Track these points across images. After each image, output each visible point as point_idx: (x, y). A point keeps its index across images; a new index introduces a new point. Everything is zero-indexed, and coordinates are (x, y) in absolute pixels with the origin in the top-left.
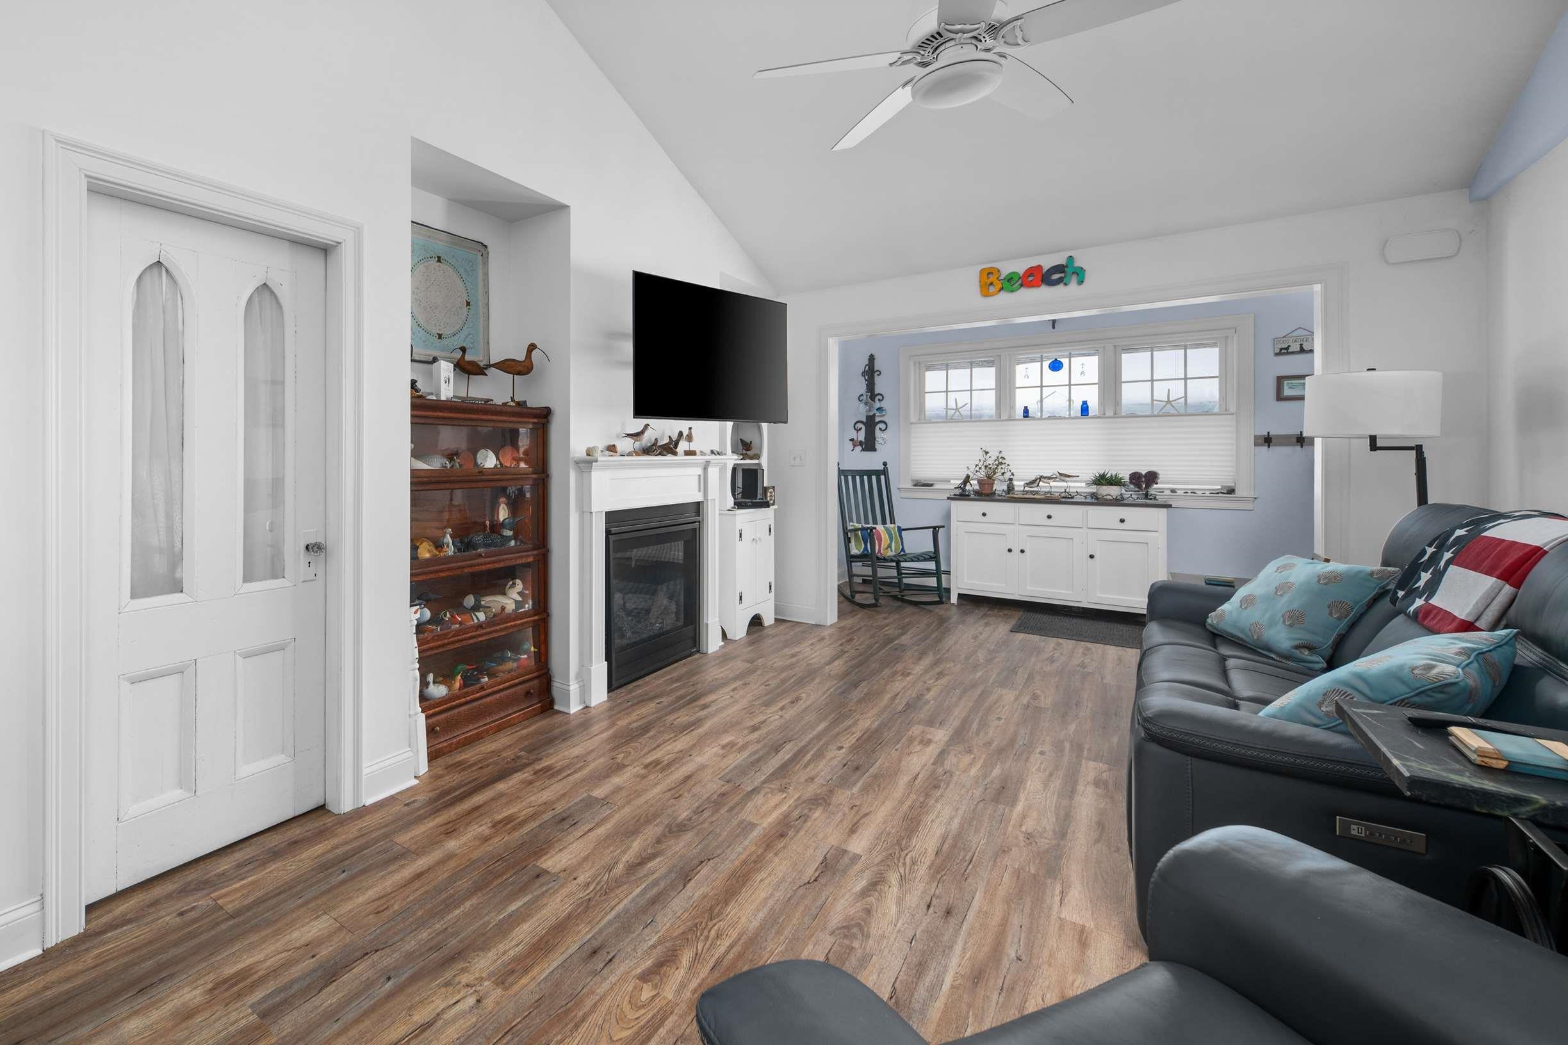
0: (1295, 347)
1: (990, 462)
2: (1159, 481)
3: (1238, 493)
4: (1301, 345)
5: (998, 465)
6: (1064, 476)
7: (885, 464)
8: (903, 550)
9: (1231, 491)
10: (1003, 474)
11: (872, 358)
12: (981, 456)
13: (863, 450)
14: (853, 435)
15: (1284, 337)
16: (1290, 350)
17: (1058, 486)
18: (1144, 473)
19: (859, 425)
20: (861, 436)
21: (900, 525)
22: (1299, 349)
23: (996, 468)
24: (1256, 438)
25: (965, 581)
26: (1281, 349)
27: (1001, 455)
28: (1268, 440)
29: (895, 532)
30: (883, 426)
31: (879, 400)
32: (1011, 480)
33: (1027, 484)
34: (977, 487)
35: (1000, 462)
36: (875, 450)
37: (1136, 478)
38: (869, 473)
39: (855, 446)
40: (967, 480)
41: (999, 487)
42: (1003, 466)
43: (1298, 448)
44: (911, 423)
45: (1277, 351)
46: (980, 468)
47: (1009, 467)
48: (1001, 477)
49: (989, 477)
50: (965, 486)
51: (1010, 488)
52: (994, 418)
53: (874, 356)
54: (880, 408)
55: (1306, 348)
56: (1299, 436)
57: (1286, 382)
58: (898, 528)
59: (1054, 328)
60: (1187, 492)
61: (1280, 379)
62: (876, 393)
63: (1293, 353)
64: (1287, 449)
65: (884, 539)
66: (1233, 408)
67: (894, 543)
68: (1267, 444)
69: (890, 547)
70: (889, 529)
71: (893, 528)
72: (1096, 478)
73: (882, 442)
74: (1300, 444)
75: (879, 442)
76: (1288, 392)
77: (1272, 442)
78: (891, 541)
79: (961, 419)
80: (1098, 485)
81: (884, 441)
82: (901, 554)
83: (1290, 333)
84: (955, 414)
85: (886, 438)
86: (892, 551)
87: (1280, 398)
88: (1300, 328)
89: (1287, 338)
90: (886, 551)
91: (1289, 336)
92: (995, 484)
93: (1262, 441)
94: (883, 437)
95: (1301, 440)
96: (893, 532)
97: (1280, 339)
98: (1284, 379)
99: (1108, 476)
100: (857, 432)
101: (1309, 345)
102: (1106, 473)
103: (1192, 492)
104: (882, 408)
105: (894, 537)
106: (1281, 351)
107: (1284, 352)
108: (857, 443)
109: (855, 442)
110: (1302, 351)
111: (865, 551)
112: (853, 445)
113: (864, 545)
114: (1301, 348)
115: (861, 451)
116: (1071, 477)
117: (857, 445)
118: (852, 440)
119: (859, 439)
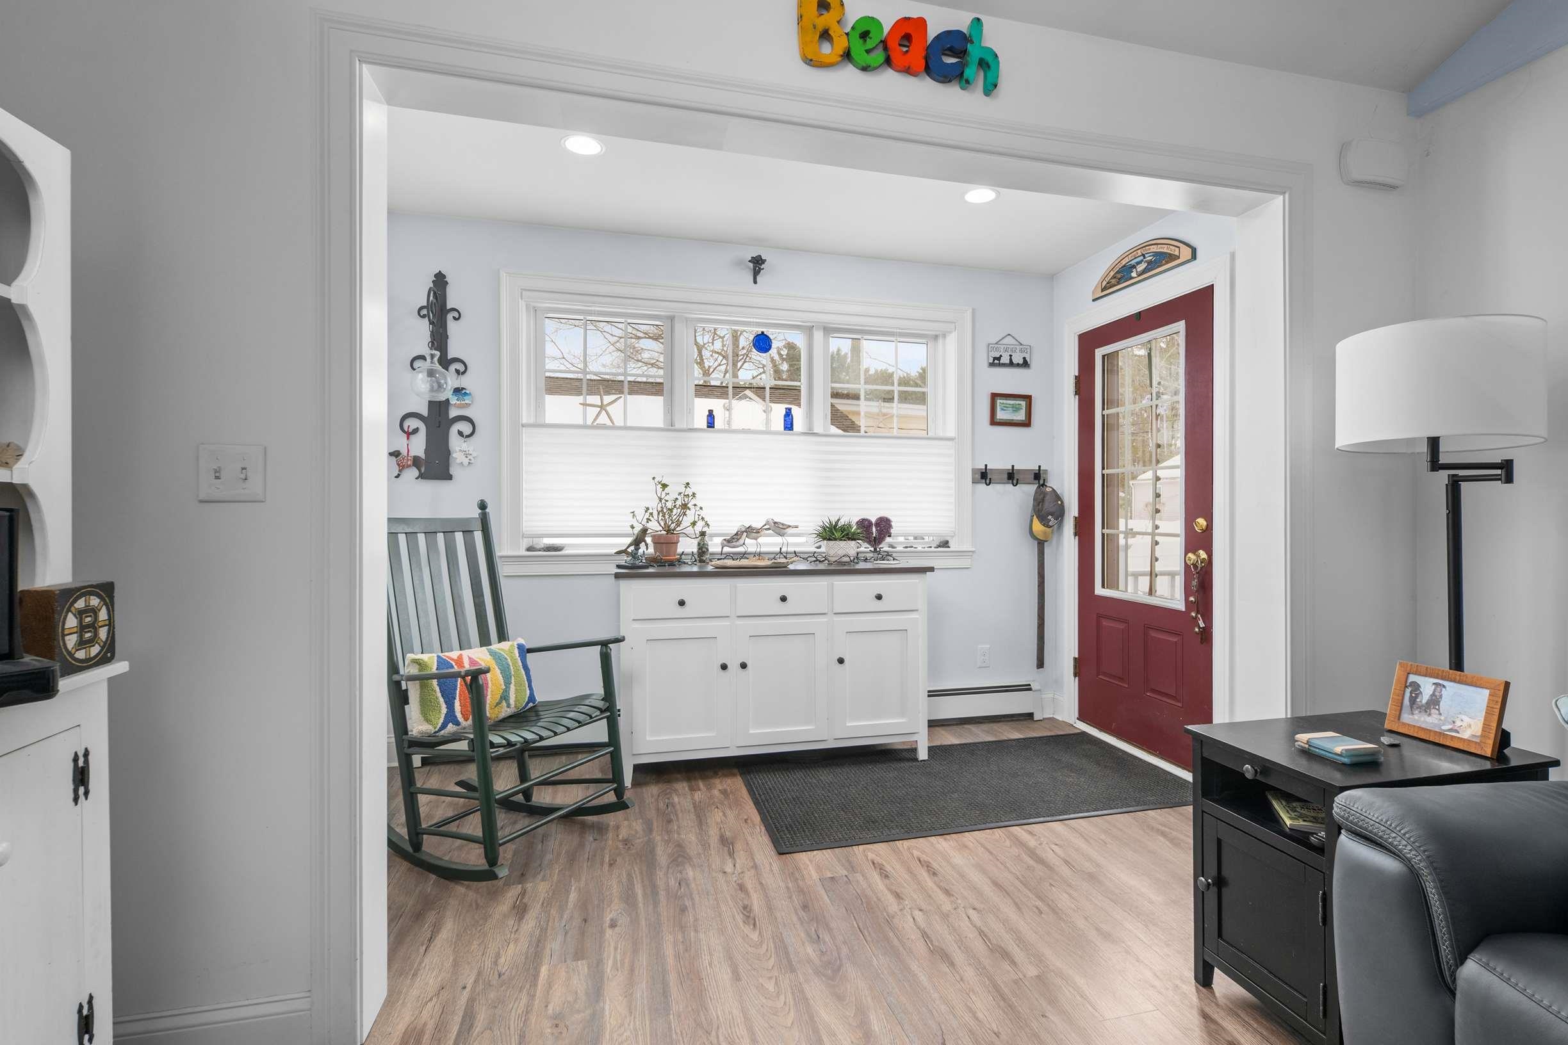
0: (1005, 359)
1: (669, 502)
2: (892, 531)
3: (954, 546)
4: (1011, 356)
5: (682, 509)
6: (779, 528)
7: (479, 507)
8: (532, 698)
9: (945, 544)
10: (694, 524)
11: (440, 281)
12: (653, 492)
13: (422, 476)
14: (401, 443)
15: (996, 343)
16: (1001, 362)
17: (769, 543)
18: (874, 520)
19: (412, 423)
20: (418, 446)
21: (521, 641)
22: (1008, 362)
23: (680, 514)
24: (974, 471)
25: (648, 739)
26: (995, 359)
27: (687, 491)
28: (984, 476)
29: (515, 664)
30: (466, 428)
31: (457, 371)
32: (703, 534)
33: (726, 542)
34: (653, 553)
35: (686, 502)
36: (450, 477)
38: (449, 528)
39: (402, 467)
40: (639, 538)
41: (687, 546)
42: (691, 510)
43: (1009, 487)
44: (524, 426)
45: (991, 360)
46: (656, 516)
47: (702, 513)
48: (690, 530)
49: (669, 531)
50: (637, 549)
51: (702, 550)
52: (662, 426)
53: (444, 276)
54: (459, 388)
55: (1015, 361)
56: (1011, 471)
57: (999, 401)
58: (518, 648)
59: (755, 282)
60: (906, 547)
61: (994, 396)
62: (451, 355)
63: (1004, 365)
64: (999, 487)
65: (491, 680)
66: (951, 432)
67: (512, 687)
68: (984, 481)
69: (505, 697)
70: (500, 654)
71: (509, 650)
72: (824, 529)
73: (466, 461)
74: (1011, 481)
75: (458, 461)
76: (1001, 415)
77: (989, 478)
78: (507, 683)
79: (609, 423)
80: (829, 540)
81: (470, 460)
82: (527, 708)
83: (1001, 340)
84: (599, 413)
85: (475, 454)
86: (509, 706)
87: (994, 422)
88: (1009, 335)
89: (999, 346)
90: (496, 709)
91: (1001, 342)
92: (679, 544)
93: (980, 477)
94: (467, 452)
95: (1012, 476)
96: (509, 660)
97: (993, 346)
98: (996, 398)
99: (840, 524)
100: (408, 438)
101: (1018, 359)
102: (839, 520)
103: (912, 547)
104: (463, 389)
105: (513, 673)
106: (994, 361)
107: (996, 362)
108: (408, 460)
109: (403, 459)
110: (1011, 364)
111: (449, 722)
112: (398, 465)
113: (447, 708)
114: (1011, 360)
115: (416, 479)
116: (790, 526)
117: (409, 466)
118: (396, 453)
119: (412, 454)
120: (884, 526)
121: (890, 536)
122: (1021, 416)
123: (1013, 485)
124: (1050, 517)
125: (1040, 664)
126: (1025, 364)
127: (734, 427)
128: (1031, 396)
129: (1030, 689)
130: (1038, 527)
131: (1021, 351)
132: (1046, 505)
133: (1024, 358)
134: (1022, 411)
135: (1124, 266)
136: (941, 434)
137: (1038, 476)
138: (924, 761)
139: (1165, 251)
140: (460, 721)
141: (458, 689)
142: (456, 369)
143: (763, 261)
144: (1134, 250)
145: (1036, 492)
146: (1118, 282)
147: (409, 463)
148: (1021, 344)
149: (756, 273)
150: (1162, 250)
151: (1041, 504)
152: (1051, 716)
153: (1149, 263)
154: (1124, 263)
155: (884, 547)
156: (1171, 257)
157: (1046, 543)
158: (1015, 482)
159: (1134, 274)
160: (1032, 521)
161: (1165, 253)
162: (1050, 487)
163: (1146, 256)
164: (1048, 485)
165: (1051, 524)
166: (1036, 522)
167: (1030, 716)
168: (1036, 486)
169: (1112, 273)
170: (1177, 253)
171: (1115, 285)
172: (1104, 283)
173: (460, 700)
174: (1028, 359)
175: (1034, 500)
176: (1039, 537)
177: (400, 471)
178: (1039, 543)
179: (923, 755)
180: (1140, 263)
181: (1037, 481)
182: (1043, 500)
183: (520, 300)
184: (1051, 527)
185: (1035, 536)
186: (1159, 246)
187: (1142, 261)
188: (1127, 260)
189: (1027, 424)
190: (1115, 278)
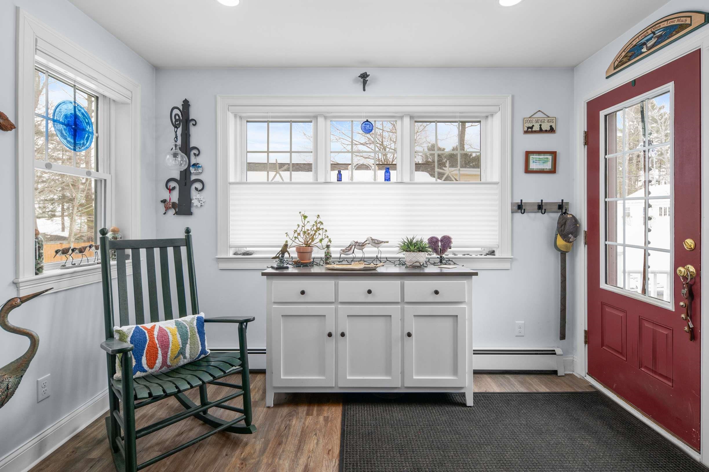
0: (536, 128)
1: (308, 227)
2: (452, 245)
3: (497, 254)
4: (540, 125)
5: (316, 231)
6: (376, 243)
7: (188, 231)
8: (203, 351)
9: (492, 253)
10: (321, 240)
11: (186, 104)
12: (299, 220)
13: (177, 213)
14: (166, 195)
15: (530, 117)
18: (439, 238)
19: (172, 184)
20: (175, 197)
21: (204, 315)
22: (538, 129)
23: (315, 234)
24: (513, 204)
25: (282, 377)
26: (528, 128)
27: (319, 220)
28: (520, 207)
30: (199, 185)
31: (195, 154)
32: (328, 247)
33: (344, 252)
34: (295, 255)
35: (318, 227)
36: (190, 214)
37: (433, 241)
39: (167, 209)
40: (285, 249)
41: (318, 253)
42: (321, 232)
43: (539, 215)
44: (230, 183)
45: (526, 129)
46: (299, 234)
47: (327, 233)
48: (319, 244)
49: (308, 244)
50: (283, 257)
51: (328, 256)
52: (312, 181)
53: (188, 102)
54: (195, 164)
55: (544, 128)
56: (540, 204)
57: (531, 157)
58: (197, 320)
59: (364, 90)
60: (464, 255)
61: (528, 154)
62: (192, 145)
63: (535, 132)
64: (532, 215)
65: (172, 343)
66: (496, 178)
67: (188, 346)
68: (520, 211)
69: (182, 352)
70: (183, 324)
71: (190, 321)
72: (404, 244)
73: (199, 205)
74: (540, 211)
75: (195, 205)
76: (533, 166)
77: (523, 208)
78: (184, 343)
79: (281, 181)
80: (407, 251)
81: (201, 204)
82: (200, 358)
83: (533, 115)
84: (275, 175)
85: (204, 200)
86: (185, 358)
87: (528, 170)
88: (539, 111)
89: (532, 119)
90: (175, 360)
91: (533, 117)
92: (312, 253)
93: (517, 208)
94: (200, 199)
95: (541, 207)
96: (188, 328)
97: (527, 119)
98: (530, 154)
99: (414, 241)
100: (170, 192)
101: (546, 127)
102: (413, 238)
103: (468, 254)
104: (198, 164)
105: (189, 337)
106: (528, 129)
107: (529, 130)
108: (169, 205)
109: (167, 204)
110: (541, 131)
111: (137, 371)
112: (165, 207)
113: (136, 362)
114: (541, 128)
115: (174, 215)
116: (382, 242)
117: (170, 208)
118: (164, 201)
119: (172, 201)
120: (446, 242)
121: (450, 248)
122: (548, 166)
123: (542, 213)
124: (570, 236)
125: (563, 337)
126: (552, 130)
127: (354, 181)
128: (556, 152)
129: (555, 354)
130: (561, 242)
131: (548, 121)
132: (567, 227)
133: (551, 126)
134: (549, 162)
135: (635, 45)
136: (489, 180)
137: (561, 207)
138: (470, 407)
139: (676, 23)
140: (147, 369)
141: (146, 349)
142: (194, 153)
143: (368, 76)
144: (644, 31)
145: (560, 218)
146: (629, 59)
147: (170, 206)
148: (549, 117)
149: (365, 83)
150: (673, 24)
151: (563, 226)
152: (571, 373)
153: (659, 37)
154: (634, 43)
155: (448, 254)
156: (682, 27)
157: (567, 253)
158: (543, 211)
159: (644, 50)
160: (556, 238)
161: (676, 25)
162: (571, 214)
163: (656, 32)
164: (569, 213)
165: (571, 240)
166: (559, 238)
167: (555, 372)
168: (559, 214)
169: (624, 54)
170: (688, 22)
171: (626, 62)
172: (617, 63)
173: (146, 356)
174: (554, 127)
175: (558, 223)
176: (561, 249)
177: (166, 210)
178: (561, 253)
179: (470, 401)
180: (651, 39)
181: (561, 210)
182: (565, 224)
183: (228, 112)
184: (571, 242)
185: (559, 249)
186: (669, 21)
187: (652, 37)
188: (637, 40)
189: (553, 171)
190: (626, 56)
